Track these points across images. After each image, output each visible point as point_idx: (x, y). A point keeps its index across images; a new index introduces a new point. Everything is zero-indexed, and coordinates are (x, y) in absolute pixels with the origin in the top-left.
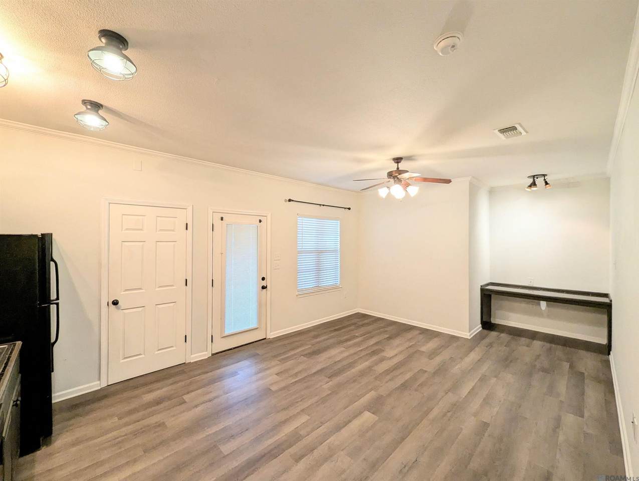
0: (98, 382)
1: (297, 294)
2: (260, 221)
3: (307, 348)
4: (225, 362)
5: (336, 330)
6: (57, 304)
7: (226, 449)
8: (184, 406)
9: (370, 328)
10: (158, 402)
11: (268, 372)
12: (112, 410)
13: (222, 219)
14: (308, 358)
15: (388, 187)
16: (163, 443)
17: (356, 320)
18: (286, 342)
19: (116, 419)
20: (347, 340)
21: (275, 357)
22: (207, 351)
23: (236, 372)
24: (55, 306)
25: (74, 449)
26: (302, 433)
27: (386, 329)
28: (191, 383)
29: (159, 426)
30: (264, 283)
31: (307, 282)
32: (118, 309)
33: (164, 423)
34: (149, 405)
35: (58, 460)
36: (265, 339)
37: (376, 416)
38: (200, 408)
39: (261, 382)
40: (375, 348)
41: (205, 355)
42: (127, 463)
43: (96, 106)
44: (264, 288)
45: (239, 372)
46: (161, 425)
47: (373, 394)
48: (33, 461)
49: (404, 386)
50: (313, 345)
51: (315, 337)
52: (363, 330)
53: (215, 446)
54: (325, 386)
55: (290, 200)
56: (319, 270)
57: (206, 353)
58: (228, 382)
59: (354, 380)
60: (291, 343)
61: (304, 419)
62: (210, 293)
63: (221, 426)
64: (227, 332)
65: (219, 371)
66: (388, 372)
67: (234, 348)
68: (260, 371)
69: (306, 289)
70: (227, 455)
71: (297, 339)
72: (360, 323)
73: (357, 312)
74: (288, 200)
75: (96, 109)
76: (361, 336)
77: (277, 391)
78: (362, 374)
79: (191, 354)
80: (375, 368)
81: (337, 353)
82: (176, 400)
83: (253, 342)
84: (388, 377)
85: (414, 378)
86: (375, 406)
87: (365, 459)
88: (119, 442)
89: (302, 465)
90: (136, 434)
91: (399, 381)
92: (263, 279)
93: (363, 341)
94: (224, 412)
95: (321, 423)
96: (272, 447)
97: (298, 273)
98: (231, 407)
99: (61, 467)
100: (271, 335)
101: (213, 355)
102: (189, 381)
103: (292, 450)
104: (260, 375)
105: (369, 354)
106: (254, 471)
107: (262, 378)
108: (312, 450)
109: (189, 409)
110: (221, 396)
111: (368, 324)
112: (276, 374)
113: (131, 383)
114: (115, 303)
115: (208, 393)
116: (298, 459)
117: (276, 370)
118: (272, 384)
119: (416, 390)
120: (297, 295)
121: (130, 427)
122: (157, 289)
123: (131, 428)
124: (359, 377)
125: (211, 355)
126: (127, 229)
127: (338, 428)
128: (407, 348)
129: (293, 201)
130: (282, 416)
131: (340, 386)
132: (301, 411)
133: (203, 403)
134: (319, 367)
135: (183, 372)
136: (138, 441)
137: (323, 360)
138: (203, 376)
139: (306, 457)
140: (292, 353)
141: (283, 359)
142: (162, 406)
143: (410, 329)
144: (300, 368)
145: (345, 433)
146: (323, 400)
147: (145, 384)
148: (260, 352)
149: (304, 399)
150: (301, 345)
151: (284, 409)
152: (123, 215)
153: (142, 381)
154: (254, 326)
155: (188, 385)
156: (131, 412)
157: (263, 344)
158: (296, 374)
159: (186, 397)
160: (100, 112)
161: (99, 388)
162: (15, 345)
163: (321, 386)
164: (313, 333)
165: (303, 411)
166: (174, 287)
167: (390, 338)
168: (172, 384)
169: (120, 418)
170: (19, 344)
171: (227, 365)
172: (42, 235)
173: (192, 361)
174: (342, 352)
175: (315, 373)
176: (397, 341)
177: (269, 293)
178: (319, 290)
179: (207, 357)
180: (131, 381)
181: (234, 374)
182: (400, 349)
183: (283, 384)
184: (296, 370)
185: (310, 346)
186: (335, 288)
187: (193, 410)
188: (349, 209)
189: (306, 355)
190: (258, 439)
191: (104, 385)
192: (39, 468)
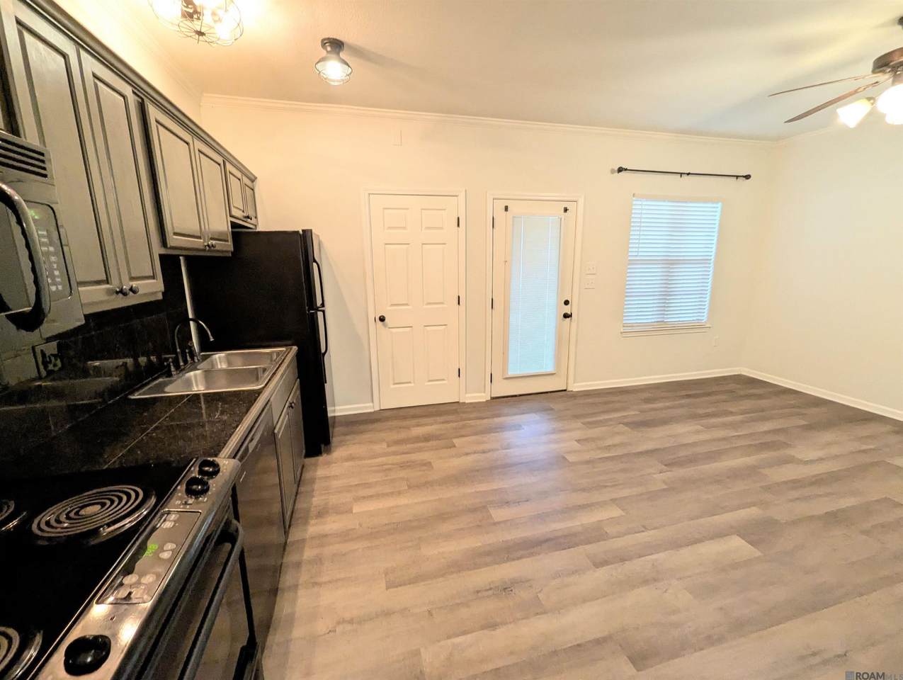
0: (371, 404)
1: (622, 331)
2: (566, 210)
3: (632, 413)
4: (506, 410)
5: (689, 396)
6: (324, 312)
7: (498, 514)
8: (453, 451)
9: (764, 403)
10: (427, 438)
11: (565, 435)
12: (383, 435)
13: (506, 208)
14: (632, 429)
15: (869, 99)
16: (427, 484)
17: (732, 386)
18: (597, 400)
19: (385, 445)
20: (708, 415)
21: (576, 417)
22: (484, 392)
23: (520, 426)
24: (322, 313)
25: (347, 464)
26: (609, 530)
27: (803, 411)
28: (464, 427)
29: (425, 465)
30: (567, 309)
31: (643, 312)
32: (385, 326)
33: (430, 463)
34: (417, 439)
35: (335, 470)
36: (565, 390)
37: (756, 550)
38: (470, 458)
39: (553, 446)
40: (769, 438)
41: (483, 397)
42: (392, 493)
43: (336, 45)
44: (566, 316)
45: (523, 427)
46: (428, 464)
47: (754, 512)
48: (316, 465)
49: (834, 518)
50: (641, 412)
51: (647, 401)
52: (747, 404)
53: (484, 507)
54: (659, 477)
55: (620, 170)
56: (666, 295)
57: (483, 394)
58: (509, 436)
59: (717, 480)
60: (606, 403)
61: (615, 512)
62: (489, 317)
63: (495, 486)
64: (511, 373)
65: (497, 420)
66: (796, 484)
67: (521, 395)
68: (554, 431)
69: (640, 325)
70: (499, 523)
71: (616, 398)
72: (742, 393)
73: (739, 373)
74: (616, 169)
75: (337, 50)
76: (742, 414)
77: (574, 464)
78: (735, 474)
79: (466, 393)
80: (766, 471)
81: (685, 432)
82: (444, 442)
83: (547, 393)
84: (795, 494)
85: (866, 510)
86: (758, 533)
87: (721, 609)
88: (387, 470)
89: (602, 574)
90: (403, 466)
91: (821, 507)
92: (566, 303)
93: (742, 422)
94: (499, 470)
95: (644, 527)
96: (560, 534)
97: (627, 296)
98: (509, 467)
99: (336, 477)
100: (575, 387)
101: (493, 398)
102: (461, 423)
103: (592, 548)
104: (553, 437)
105: (755, 445)
106: (531, 555)
107: (556, 442)
108: (623, 560)
109: (458, 456)
110: (498, 450)
111: (760, 397)
112: (576, 440)
113: (402, 413)
114: (382, 319)
115: (483, 442)
116: (599, 564)
117: (578, 434)
118: (569, 452)
119: (866, 532)
120: (621, 333)
121: (398, 457)
122: (425, 306)
123: (398, 459)
124: (728, 478)
125: (489, 399)
126: (389, 228)
127: (676, 545)
128: (853, 453)
129: (626, 170)
130: (580, 498)
131: (687, 483)
132: (612, 500)
133: (475, 453)
134: (649, 446)
135: (455, 412)
136: (403, 474)
137: (657, 437)
138: (479, 422)
139: (612, 566)
140: (606, 417)
141: (590, 423)
142: (430, 444)
143: (866, 420)
144: (617, 440)
145: (686, 555)
146: (652, 496)
147: (414, 417)
148: (557, 406)
149: (616, 485)
150: (624, 409)
151: (584, 490)
152: (384, 209)
153: (413, 412)
154: (550, 369)
155: (460, 428)
156: (398, 442)
157: (562, 396)
158: (608, 448)
159: (455, 441)
160: (342, 55)
161: (372, 410)
162: (291, 349)
163: (649, 474)
164: (647, 395)
165: (613, 500)
166: (445, 306)
167: (809, 427)
168: (443, 423)
169: (388, 446)
170: (295, 348)
171: (507, 415)
172: (303, 231)
173: (467, 402)
174: (698, 432)
175: (641, 453)
176: (828, 436)
177: (574, 324)
178: (662, 328)
179: (484, 400)
180: (402, 410)
181: (518, 427)
182: (835, 450)
183: (587, 457)
184: (609, 442)
185: (637, 413)
186: (697, 327)
187: (462, 457)
188: (748, 177)
189: (630, 423)
190: (541, 518)
191: (377, 408)
192: (320, 472)
